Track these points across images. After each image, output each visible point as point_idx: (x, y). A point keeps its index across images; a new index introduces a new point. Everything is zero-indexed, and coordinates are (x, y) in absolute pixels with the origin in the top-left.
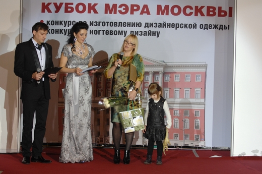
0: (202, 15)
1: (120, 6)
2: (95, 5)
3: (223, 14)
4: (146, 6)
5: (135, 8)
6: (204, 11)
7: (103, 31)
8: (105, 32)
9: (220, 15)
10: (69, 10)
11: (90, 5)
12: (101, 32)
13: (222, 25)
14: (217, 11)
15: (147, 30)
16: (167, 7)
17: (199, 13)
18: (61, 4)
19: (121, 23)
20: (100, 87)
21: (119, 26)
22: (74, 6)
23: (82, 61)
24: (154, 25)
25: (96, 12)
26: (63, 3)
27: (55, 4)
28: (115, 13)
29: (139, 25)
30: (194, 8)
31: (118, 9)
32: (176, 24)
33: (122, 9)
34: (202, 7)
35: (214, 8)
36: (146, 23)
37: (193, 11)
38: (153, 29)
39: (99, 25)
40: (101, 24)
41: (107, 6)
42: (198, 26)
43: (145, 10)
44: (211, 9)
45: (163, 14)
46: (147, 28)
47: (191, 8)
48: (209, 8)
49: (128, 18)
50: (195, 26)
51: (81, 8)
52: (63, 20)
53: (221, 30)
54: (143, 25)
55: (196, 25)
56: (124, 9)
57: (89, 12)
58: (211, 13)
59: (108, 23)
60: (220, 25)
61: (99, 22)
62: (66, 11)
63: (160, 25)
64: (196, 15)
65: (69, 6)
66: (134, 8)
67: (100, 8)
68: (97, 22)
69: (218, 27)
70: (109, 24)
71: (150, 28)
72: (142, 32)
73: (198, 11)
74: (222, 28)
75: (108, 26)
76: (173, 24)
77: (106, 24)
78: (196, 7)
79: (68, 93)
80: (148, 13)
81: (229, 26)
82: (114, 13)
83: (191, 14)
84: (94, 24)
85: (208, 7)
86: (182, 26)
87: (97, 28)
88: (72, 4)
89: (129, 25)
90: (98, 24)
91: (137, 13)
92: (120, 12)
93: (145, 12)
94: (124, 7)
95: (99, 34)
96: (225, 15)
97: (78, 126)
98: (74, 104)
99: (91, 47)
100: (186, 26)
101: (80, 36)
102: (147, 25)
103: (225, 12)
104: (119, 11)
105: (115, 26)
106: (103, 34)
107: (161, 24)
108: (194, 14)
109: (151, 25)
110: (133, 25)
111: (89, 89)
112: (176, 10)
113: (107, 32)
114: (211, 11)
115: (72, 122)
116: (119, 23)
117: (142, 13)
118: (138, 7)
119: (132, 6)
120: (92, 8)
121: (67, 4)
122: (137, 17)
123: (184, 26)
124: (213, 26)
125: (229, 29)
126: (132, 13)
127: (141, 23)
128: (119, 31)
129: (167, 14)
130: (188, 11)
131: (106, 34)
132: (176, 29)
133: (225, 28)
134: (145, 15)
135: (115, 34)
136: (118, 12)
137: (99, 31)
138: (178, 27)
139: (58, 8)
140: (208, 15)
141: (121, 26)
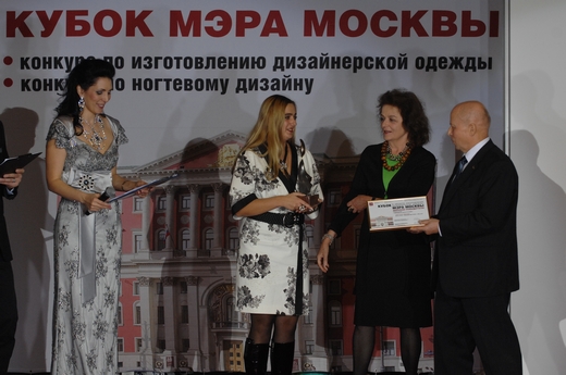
0: (422, 33)
1: (210, 16)
2: (146, 14)
3: (474, 28)
4: (275, 15)
5: (248, 20)
6: (427, 22)
7: (168, 81)
8: (171, 84)
9: (466, 33)
10: (78, 28)
11: (130, 14)
12: (162, 85)
13: (473, 59)
14: (458, 22)
15: (279, 75)
16: (329, 15)
17: (412, 29)
18: (57, 14)
19: (213, 59)
20: (163, 226)
21: (207, 67)
22: (90, 19)
23: (102, 160)
24: (298, 62)
25: (147, 32)
26: (61, 12)
27: (42, 15)
28: (197, 33)
29: (258, 63)
30: (399, 16)
31: (204, 23)
32: (355, 58)
33: (214, 24)
34: (421, 14)
35: (452, 16)
36: (277, 59)
37: (398, 24)
38: (295, 73)
39: (156, 67)
40: (161, 62)
41: (175, 16)
42: (411, 63)
43: (274, 25)
44: (444, 19)
45: (319, 33)
46: (279, 70)
47: (392, 16)
48: (437, 15)
49: (230, 46)
50: (403, 63)
51: (108, 23)
52: (64, 56)
53: (470, 71)
54: (270, 63)
55: (406, 59)
56: (219, 23)
57: (130, 33)
58: (445, 28)
59: (178, 59)
60: (469, 59)
61: (157, 59)
62: (71, 32)
63: (314, 63)
64: (406, 33)
65: (77, 18)
66: (244, 21)
67: (159, 23)
68: (150, 59)
69: (464, 63)
70: (182, 62)
71: (287, 72)
72: (267, 81)
73: (411, 23)
74: (474, 64)
75: (178, 67)
76: (347, 59)
77: (175, 62)
78: (406, 14)
79: (66, 242)
80: (282, 32)
81: (490, 59)
82: (194, 35)
83: (392, 31)
84: (144, 63)
85: (434, 12)
86: (370, 63)
87: (153, 74)
88: (85, 13)
89: (233, 63)
90: (152, 62)
91: (253, 34)
92: (210, 31)
93: (274, 31)
94: (219, 18)
95: (157, 89)
96: (480, 32)
97: (94, 328)
98: (83, 271)
99: (116, 122)
100: (379, 62)
101: (96, 97)
102: (280, 63)
103: (480, 25)
104: (207, 28)
105: (197, 67)
106: (168, 89)
107: (316, 58)
108: (399, 31)
109: (291, 62)
110: (244, 63)
111: (116, 232)
112: (353, 23)
113: (177, 82)
114: (445, 23)
115: (77, 318)
116: (208, 59)
117: (265, 33)
118: (256, 17)
119: (241, 15)
120: (137, 23)
121: (71, 14)
122: (252, 43)
123: (374, 63)
124: (449, 62)
125: (490, 68)
126: (240, 33)
127: (264, 59)
128: (208, 81)
129: (331, 33)
130: (385, 24)
131: (175, 88)
132: (355, 71)
133: (482, 65)
134: (274, 36)
135: (197, 89)
136: (203, 31)
137: (157, 81)
138: (360, 67)
139: (49, 25)
140: (437, 32)
141: (214, 67)
